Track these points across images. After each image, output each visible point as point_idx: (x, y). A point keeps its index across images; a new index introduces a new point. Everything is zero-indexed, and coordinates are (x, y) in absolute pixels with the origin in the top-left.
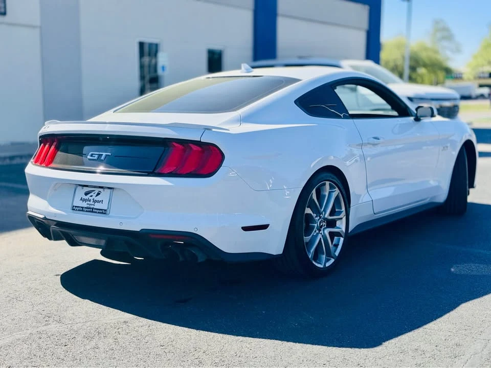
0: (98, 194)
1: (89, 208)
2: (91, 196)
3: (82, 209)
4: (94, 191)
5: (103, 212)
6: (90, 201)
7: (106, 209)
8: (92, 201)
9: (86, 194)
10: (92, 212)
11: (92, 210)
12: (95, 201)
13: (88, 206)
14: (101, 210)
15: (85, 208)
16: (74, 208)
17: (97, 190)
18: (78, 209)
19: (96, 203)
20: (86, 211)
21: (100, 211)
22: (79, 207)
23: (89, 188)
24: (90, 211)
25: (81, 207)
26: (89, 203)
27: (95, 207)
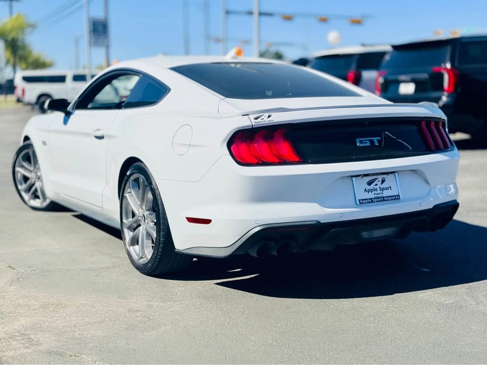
0: (383, 181)
1: (379, 198)
2: (376, 185)
3: (371, 201)
4: (377, 179)
5: (396, 198)
6: (376, 190)
7: (397, 194)
8: (379, 189)
9: (370, 183)
10: (384, 200)
11: (384, 199)
12: (382, 189)
13: (376, 196)
14: (394, 196)
15: (374, 198)
16: (362, 202)
17: (380, 178)
18: (366, 201)
19: (384, 191)
20: (377, 201)
21: (393, 198)
22: (367, 199)
23: (371, 177)
24: (381, 201)
25: (369, 199)
26: (376, 192)
27: (384, 195)
